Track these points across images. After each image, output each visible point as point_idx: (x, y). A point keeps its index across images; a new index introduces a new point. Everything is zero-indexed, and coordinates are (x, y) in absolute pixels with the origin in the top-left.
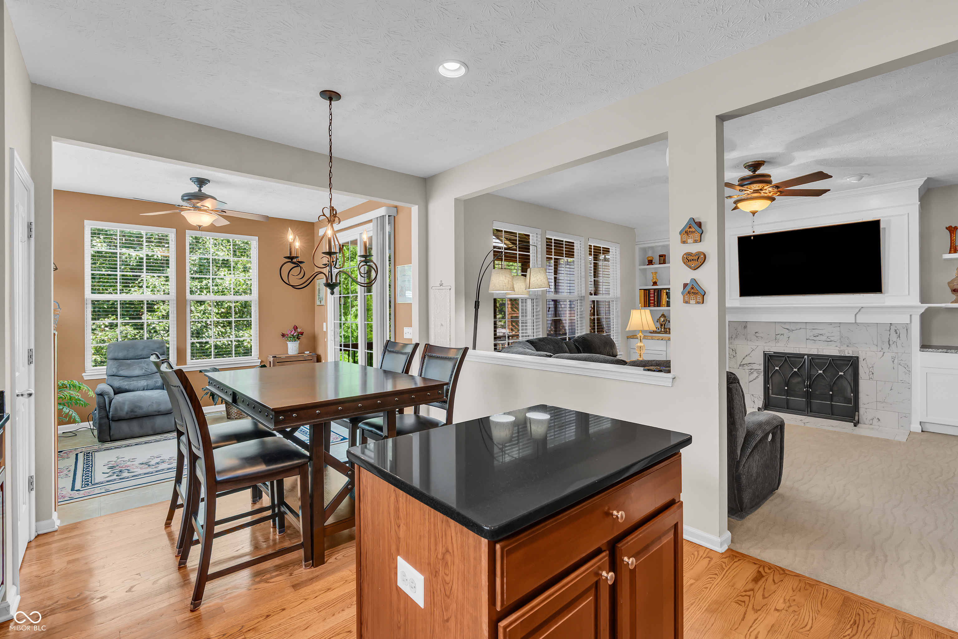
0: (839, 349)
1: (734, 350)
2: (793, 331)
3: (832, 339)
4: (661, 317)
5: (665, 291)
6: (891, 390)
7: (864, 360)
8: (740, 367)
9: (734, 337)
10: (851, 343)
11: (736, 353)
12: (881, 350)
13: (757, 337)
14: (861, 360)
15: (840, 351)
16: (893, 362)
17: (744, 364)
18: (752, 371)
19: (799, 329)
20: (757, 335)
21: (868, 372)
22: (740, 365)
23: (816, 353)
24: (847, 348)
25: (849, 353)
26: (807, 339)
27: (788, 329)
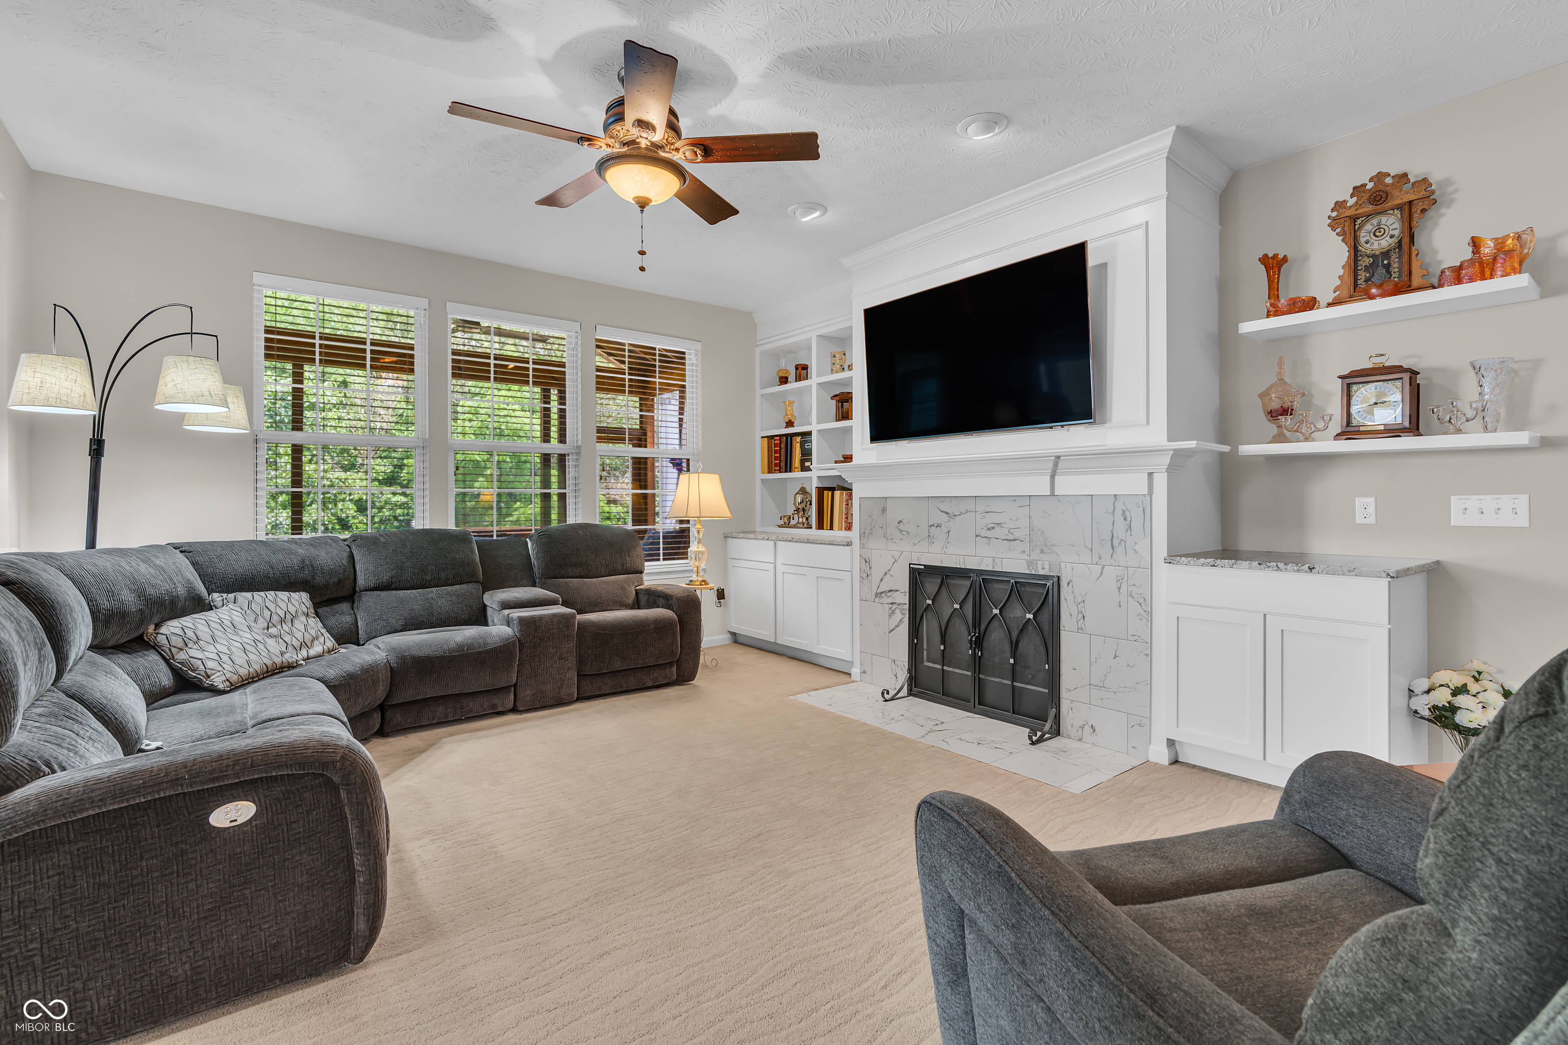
0: (1028, 558)
1: (867, 560)
2: (956, 518)
3: (1017, 534)
4: (797, 493)
5: (799, 439)
6: (1115, 657)
7: (1068, 584)
8: (877, 600)
9: (867, 532)
10: (1048, 544)
11: (870, 568)
12: (1097, 559)
13: (901, 531)
14: (1063, 583)
15: (1030, 563)
16: (1119, 588)
17: (882, 593)
18: (894, 606)
19: (964, 512)
20: (901, 527)
21: (1075, 614)
22: (877, 595)
23: (991, 569)
24: (1041, 555)
25: (1043, 568)
26: (977, 536)
27: (947, 513)
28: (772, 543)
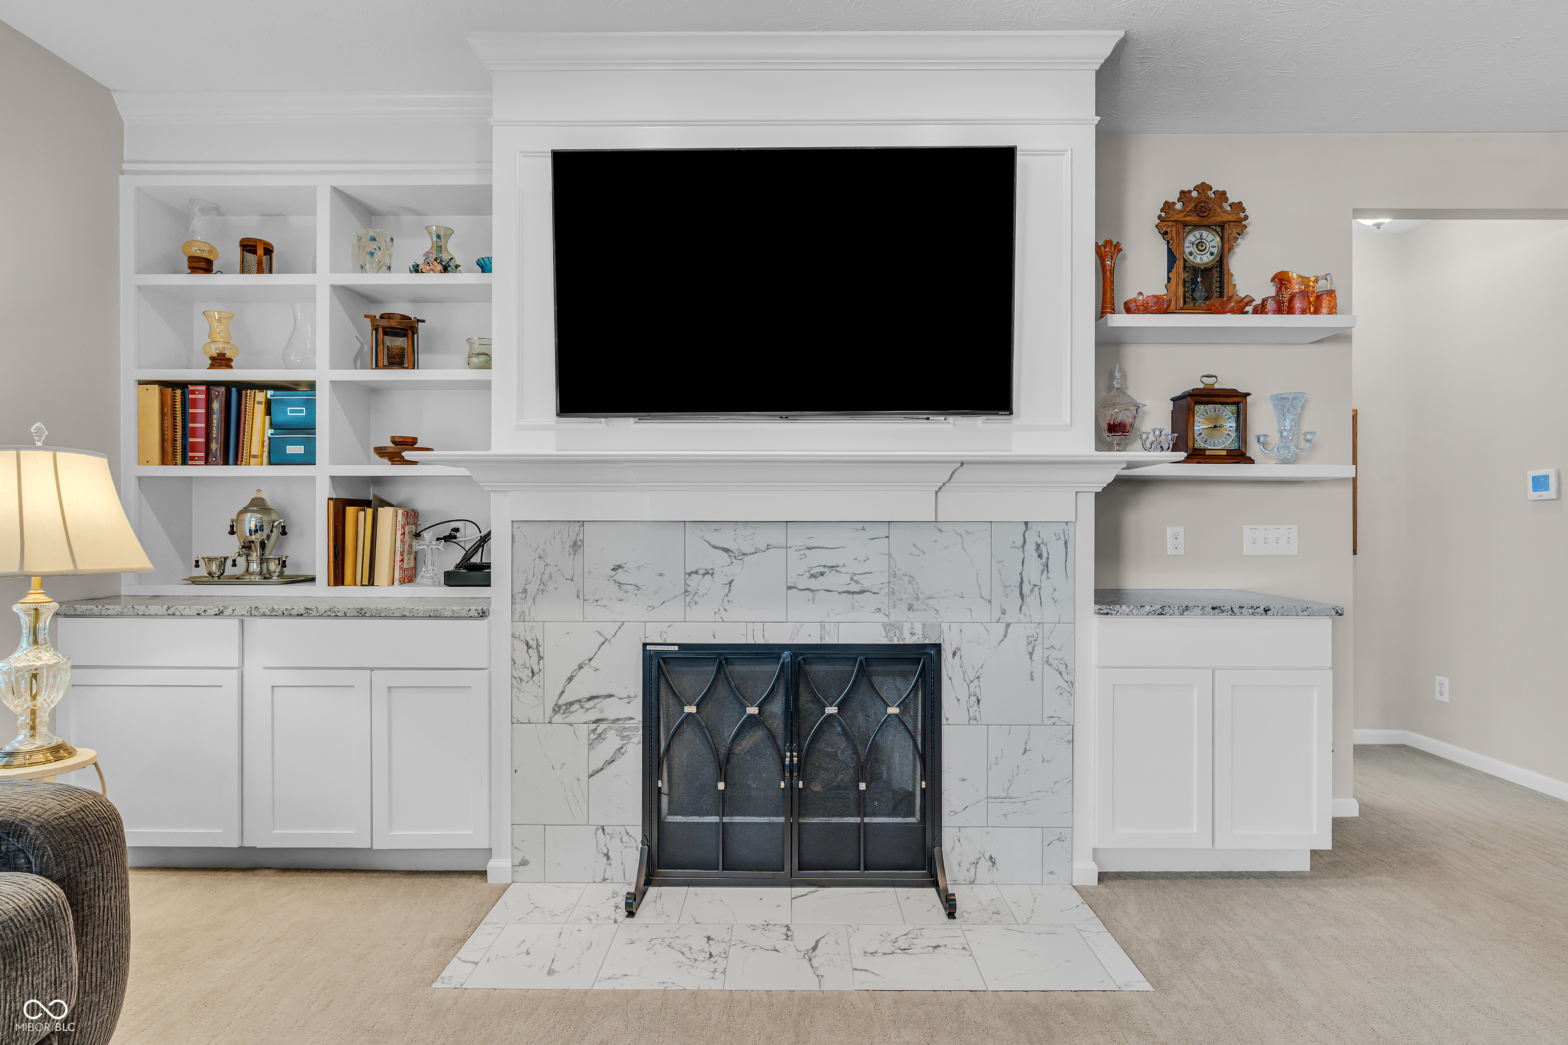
0: (885, 619)
1: (533, 643)
2: (746, 559)
3: (866, 582)
4: (245, 510)
5: (260, 396)
6: (1025, 752)
7: (954, 654)
8: (558, 718)
9: (532, 589)
10: (921, 596)
11: (541, 658)
12: (999, 614)
13: (620, 584)
14: (946, 654)
15: (888, 627)
16: (1031, 654)
17: (571, 704)
18: (602, 726)
19: (763, 547)
20: (620, 576)
21: (964, 697)
22: (557, 709)
23: (816, 641)
24: (910, 614)
25: (912, 634)
26: (790, 588)
27: (726, 550)
28: (236, 622)
